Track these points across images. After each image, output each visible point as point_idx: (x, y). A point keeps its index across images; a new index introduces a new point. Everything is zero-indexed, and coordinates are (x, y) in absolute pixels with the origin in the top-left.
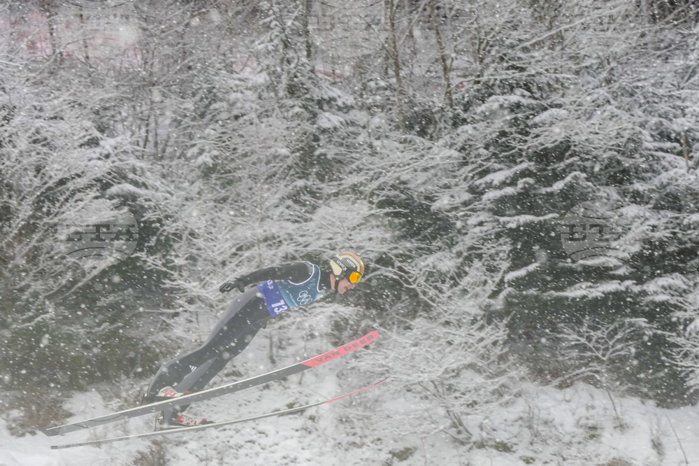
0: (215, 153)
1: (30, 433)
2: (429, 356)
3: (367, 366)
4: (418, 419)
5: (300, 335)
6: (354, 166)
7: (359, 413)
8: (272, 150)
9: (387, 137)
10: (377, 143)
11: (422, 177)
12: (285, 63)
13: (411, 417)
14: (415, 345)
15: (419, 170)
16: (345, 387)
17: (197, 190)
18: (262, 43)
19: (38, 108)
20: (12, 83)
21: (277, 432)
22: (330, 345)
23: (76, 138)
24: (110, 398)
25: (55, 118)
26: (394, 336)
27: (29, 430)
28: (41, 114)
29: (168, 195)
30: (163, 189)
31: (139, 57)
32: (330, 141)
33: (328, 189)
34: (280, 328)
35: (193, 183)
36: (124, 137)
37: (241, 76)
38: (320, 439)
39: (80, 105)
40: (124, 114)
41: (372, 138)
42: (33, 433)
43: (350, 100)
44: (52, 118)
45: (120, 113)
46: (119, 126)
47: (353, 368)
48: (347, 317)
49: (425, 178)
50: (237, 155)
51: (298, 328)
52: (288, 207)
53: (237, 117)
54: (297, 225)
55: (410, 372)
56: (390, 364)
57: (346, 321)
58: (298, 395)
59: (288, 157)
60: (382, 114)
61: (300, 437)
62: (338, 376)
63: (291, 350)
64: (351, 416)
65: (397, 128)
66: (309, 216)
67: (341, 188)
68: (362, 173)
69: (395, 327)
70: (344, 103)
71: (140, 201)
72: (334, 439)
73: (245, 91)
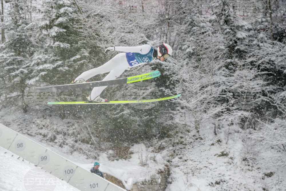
0: (194, 47)
1: (116, 160)
2: (281, 134)
3: (255, 137)
4: (276, 160)
5: (227, 123)
6: (251, 54)
7: (251, 157)
8: (217, 47)
9: (266, 42)
10: (261, 44)
11: (280, 59)
12: (224, 11)
13: (273, 159)
14: (276, 129)
15: (279, 56)
16: (245, 146)
17: (186, 63)
18: (214, 3)
19: (123, 28)
20: (113, 18)
21: (217, 164)
22: (239, 128)
23: (138, 40)
24: (149, 147)
25: (129, 32)
26: (267, 125)
27: (116, 159)
28: (124, 31)
29: (174, 65)
30: (172, 62)
31: (164, 8)
32: (242, 43)
33: (240, 63)
34: (219, 120)
35: (185, 59)
36: (157, 40)
37: (205, 16)
38: (234, 167)
39: (140, 27)
40: (157, 31)
41: (259, 42)
42: (117, 160)
43: (250, 27)
44: (128, 32)
45: (155, 31)
46: (155, 36)
47: (249, 138)
48: (247, 116)
49: (281, 59)
50: (202, 49)
51: (226, 121)
52: (224, 70)
53: (203, 33)
54: (227, 78)
55: (273, 140)
56: (265, 137)
57: (246, 118)
58: (226, 148)
59: (224, 50)
60: (264, 33)
61: (226, 166)
62: (242, 141)
63: (223, 129)
64: (247, 158)
65: (270, 38)
66: (232, 74)
67: (246, 63)
68: (255, 57)
69: (267, 121)
70: (248, 28)
71: (163, 66)
72: (241, 167)
73: (207, 22)
